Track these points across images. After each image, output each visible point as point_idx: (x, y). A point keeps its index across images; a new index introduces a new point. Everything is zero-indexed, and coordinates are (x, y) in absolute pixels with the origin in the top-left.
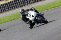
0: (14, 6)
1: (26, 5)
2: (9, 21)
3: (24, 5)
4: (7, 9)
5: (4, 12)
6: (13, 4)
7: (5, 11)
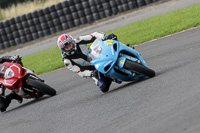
0: (66, 21)
1: (105, 16)
2: (49, 71)
3: (99, 18)
4: (41, 30)
5: (32, 39)
6: (63, 14)
7: (37, 37)
